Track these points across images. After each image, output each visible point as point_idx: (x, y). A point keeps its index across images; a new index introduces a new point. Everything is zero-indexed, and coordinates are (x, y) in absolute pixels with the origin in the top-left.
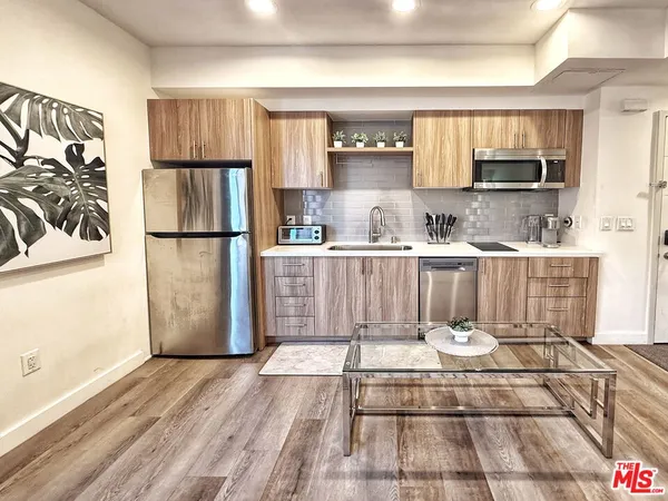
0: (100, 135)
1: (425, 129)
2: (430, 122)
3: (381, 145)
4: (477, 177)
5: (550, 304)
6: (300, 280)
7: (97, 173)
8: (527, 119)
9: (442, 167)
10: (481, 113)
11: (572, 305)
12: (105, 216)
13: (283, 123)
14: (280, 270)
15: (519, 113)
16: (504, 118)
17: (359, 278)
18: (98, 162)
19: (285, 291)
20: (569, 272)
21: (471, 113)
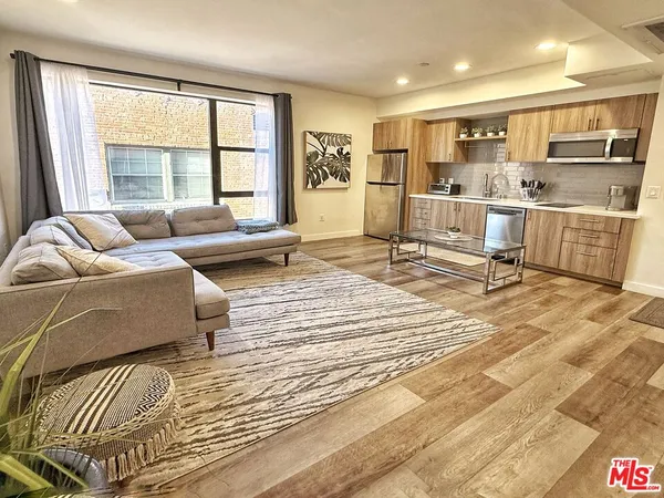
0: (350, 143)
1: (516, 122)
2: (520, 117)
3: (490, 135)
4: (551, 154)
5: (582, 249)
6: (425, 211)
7: (347, 157)
8: (604, 106)
9: (526, 147)
10: (561, 107)
11: (602, 254)
12: (349, 174)
13: (434, 126)
14: (417, 205)
15: (596, 102)
16: (581, 108)
17: (453, 214)
18: (348, 153)
19: (418, 215)
20: (600, 227)
21: (553, 108)
